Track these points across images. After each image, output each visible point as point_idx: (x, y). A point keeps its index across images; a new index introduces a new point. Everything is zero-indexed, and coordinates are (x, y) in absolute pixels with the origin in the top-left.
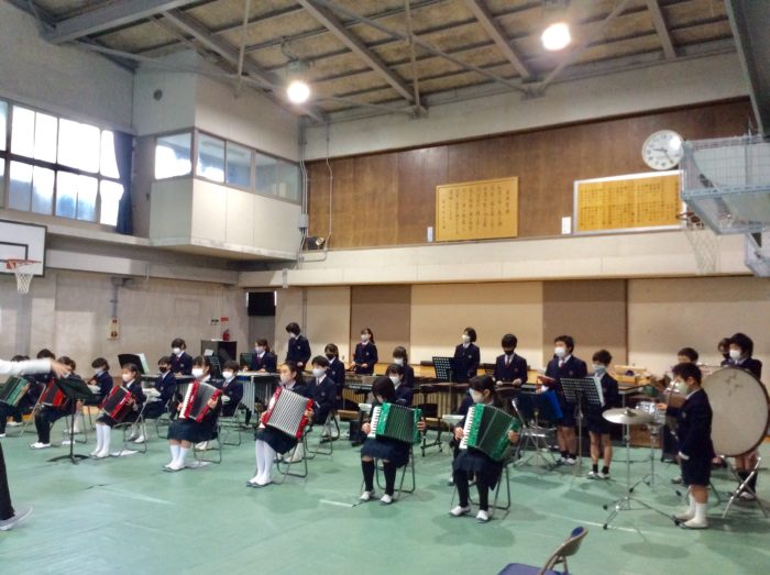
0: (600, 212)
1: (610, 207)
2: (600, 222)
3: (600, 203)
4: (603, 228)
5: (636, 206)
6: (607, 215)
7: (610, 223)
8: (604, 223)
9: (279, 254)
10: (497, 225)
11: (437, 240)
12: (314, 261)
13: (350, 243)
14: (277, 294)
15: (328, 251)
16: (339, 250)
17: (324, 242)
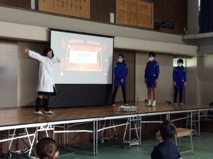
0: (126, 14)
1: (130, 12)
2: (126, 20)
3: (126, 9)
5: (138, 15)
6: (129, 16)
7: (130, 21)
8: (127, 21)
10: (78, 8)
11: (40, 9)
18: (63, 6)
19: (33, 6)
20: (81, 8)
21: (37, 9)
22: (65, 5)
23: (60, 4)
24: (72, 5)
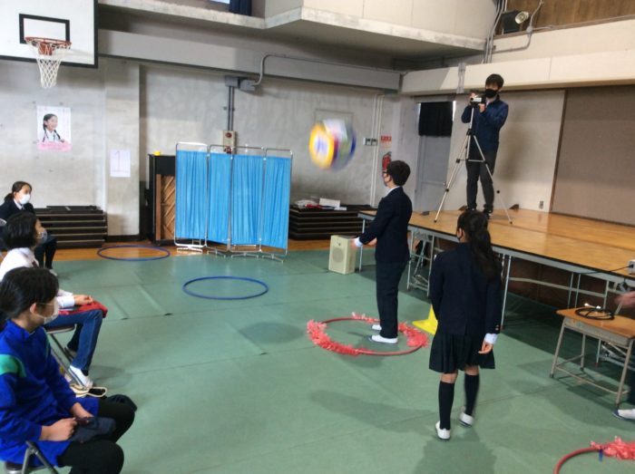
9: (454, 39)
12: (511, 50)
13: (573, 16)
14: (457, 104)
15: (534, 31)
16: (552, 29)
17: (529, 18)
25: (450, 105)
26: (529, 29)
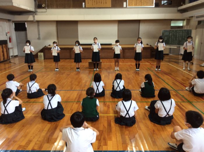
0: (134, 1)
4: (135, 6)
6: (136, 2)
10: (105, 3)
11: (86, 7)
12: (42, 12)
13: (55, 6)
14: (27, 23)
15: (47, 9)
16: (51, 9)
17: (45, 6)
18: (97, 4)
19: (84, 6)
20: (106, 3)
21: (85, 7)
22: (98, 3)
23: (96, 3)
24: (101, 3)
25: (25, 23)
26: (46, 8)
